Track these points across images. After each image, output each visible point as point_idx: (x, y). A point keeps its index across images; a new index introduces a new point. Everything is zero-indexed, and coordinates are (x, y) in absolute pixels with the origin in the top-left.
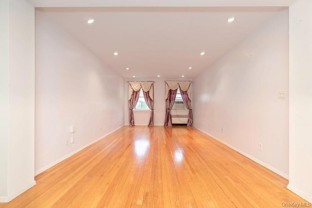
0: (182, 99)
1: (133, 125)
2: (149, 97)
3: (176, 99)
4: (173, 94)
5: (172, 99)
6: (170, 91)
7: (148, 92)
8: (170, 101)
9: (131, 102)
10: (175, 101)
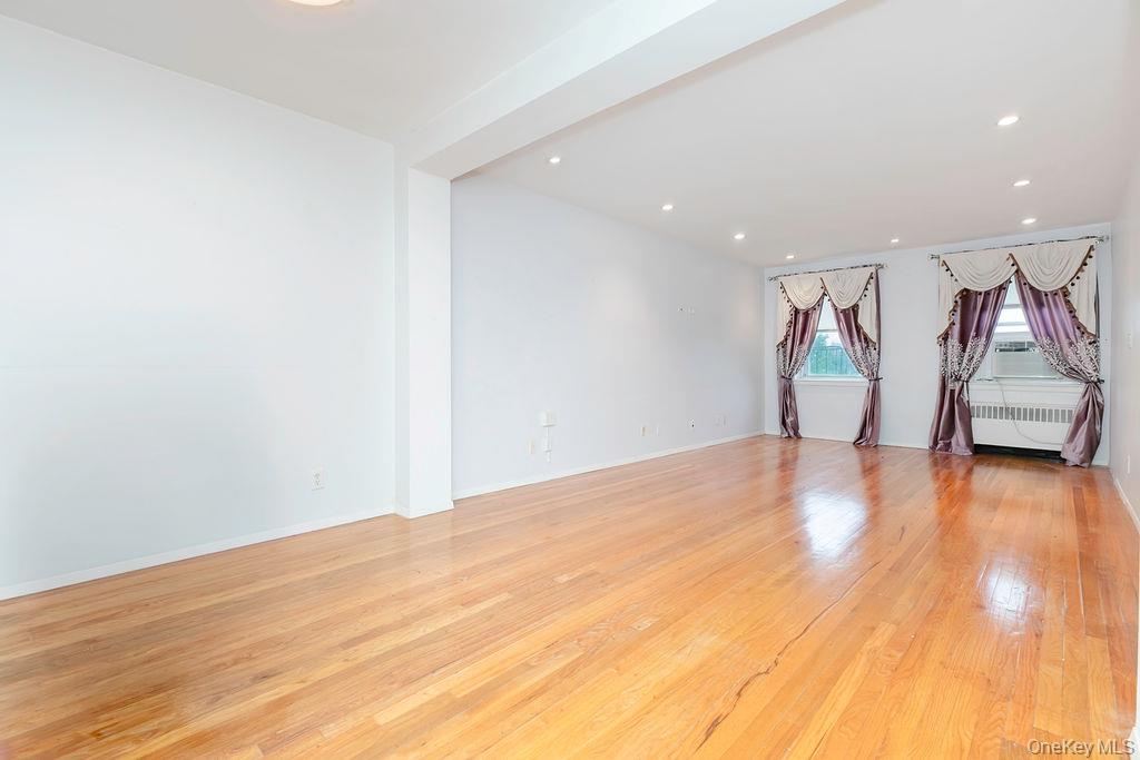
0: (1026, 328)
1: (792, 434)
2: (858, 328)
3: (998, 330)
4: (983, 308)
5: (973, 333)
6: (966, 297)
7: (855, 309)
8: (963, 340)
9: (784, 352)
10: (995, 339)
